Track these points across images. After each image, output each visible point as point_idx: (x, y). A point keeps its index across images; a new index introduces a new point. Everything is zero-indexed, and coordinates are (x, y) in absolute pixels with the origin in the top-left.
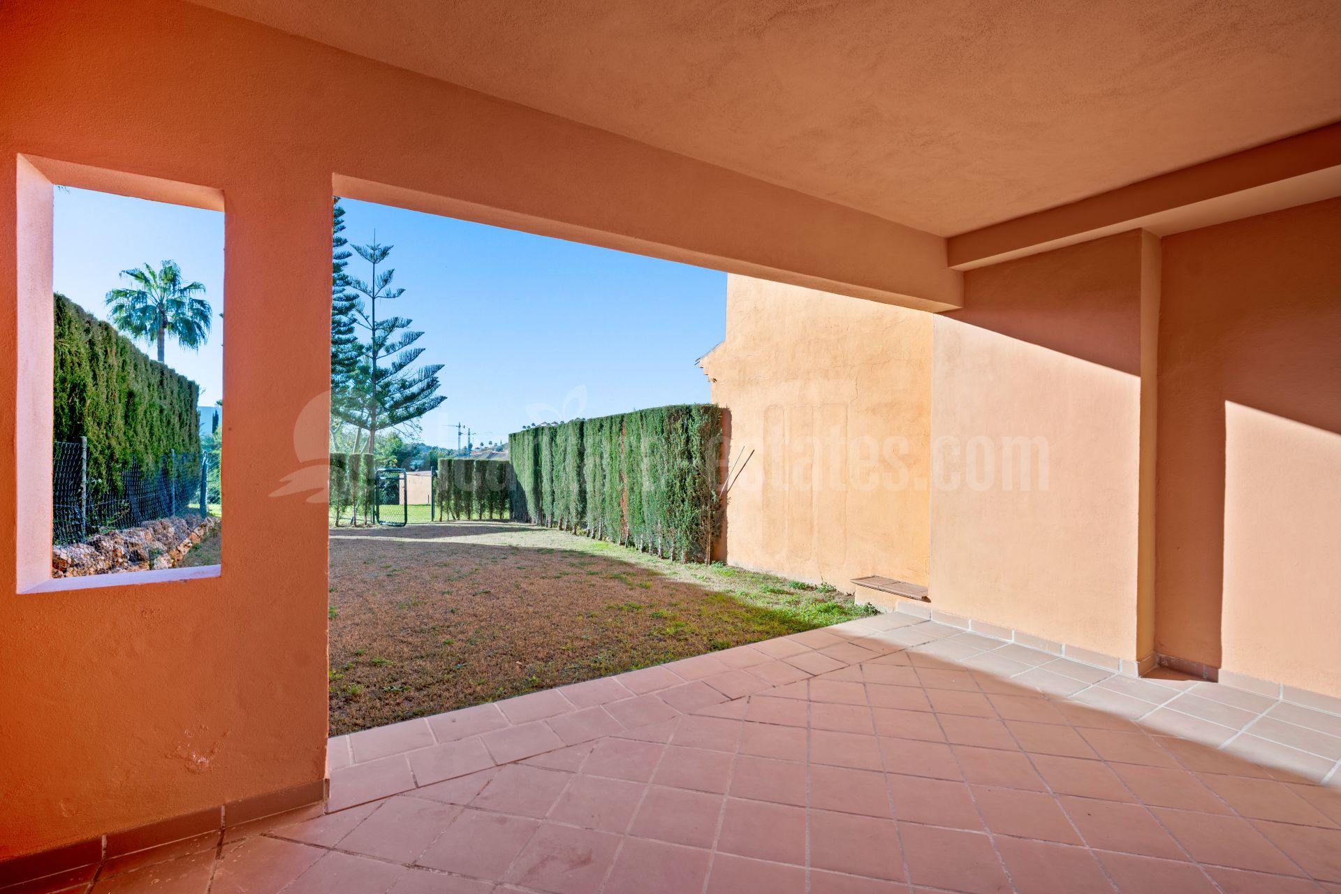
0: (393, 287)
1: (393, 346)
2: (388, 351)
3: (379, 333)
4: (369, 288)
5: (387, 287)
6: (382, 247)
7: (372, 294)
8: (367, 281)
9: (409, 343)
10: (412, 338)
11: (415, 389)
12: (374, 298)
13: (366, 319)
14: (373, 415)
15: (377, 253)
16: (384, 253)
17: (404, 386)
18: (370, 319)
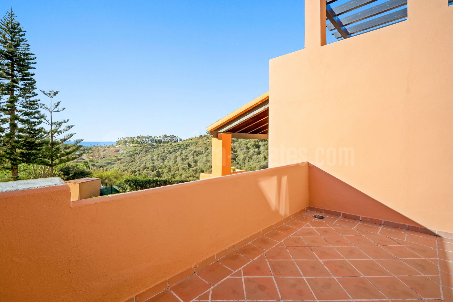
0: (60, 107)
1: (61, 131)
2: (58, 134)
3: (54, 127)
4: (49, 108)
5: (58, 107)
6: (55, 91)
7: (50, 110)
8: (48, 105)
9: (68, 130)
10: (69, 128)
11: (71, 149)
12: (51, 112)
13: (48, 121)
14: (52, 160)
15: (52, 93)
16: (56, 93)
17: (66, 148)
18: (50, 122)
